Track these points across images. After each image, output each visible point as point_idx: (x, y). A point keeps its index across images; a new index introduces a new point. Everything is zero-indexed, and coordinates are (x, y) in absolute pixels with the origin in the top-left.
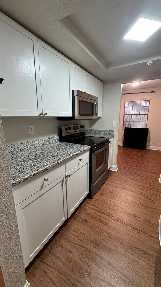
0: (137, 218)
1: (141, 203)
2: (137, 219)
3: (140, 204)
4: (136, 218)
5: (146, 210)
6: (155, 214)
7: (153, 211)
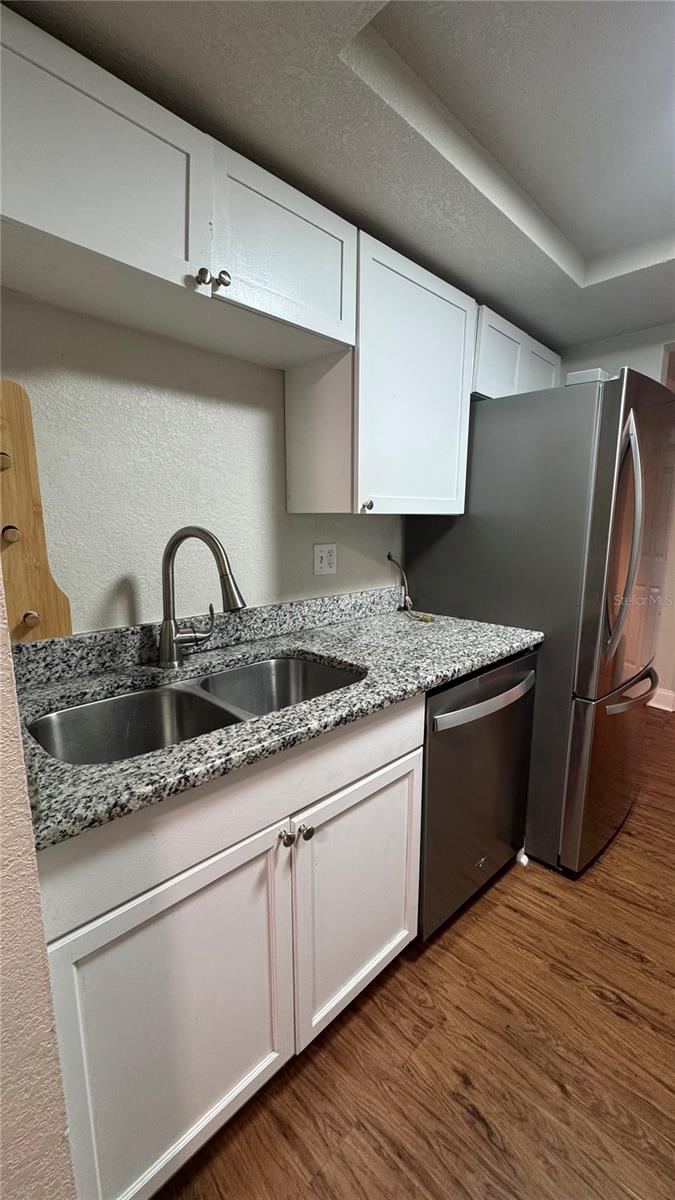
0: (613, 997)
1: (562, 1088)
2: (614, 993)
3: (568, 1087)
4: (618, 997)
5: (544, 1028)
6: (510, 997)
7: (509, 1010)
